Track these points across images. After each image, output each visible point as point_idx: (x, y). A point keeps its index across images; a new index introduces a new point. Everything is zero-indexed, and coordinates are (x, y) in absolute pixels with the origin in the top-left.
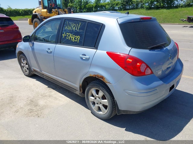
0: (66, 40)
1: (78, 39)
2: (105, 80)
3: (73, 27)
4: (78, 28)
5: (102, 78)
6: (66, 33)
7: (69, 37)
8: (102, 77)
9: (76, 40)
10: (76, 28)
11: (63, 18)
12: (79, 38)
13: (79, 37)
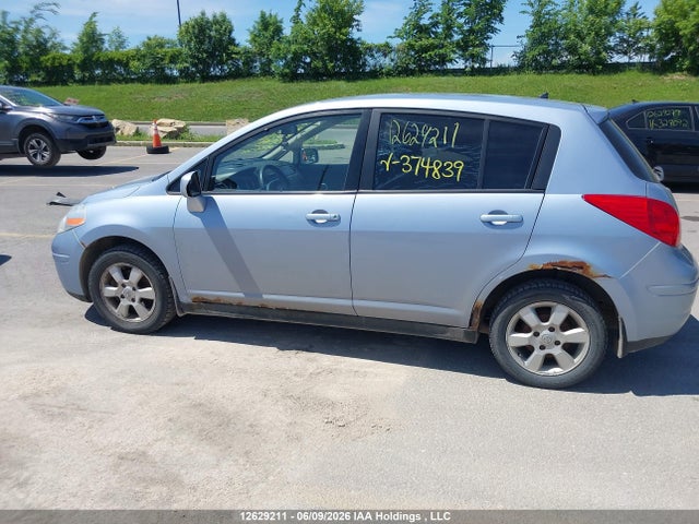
0: (397, 177)
1: (455, 171)
2: (591, 270)
3: (430, 136)
4: (449, 139)
5: (582, 268)
6: (397, 156)
7: (414, 167)
8: (582, 265)
9: (449, 173)
10: (440, 139)
11: (372, 108)
12: (461, 167)
13: (459, 165)
